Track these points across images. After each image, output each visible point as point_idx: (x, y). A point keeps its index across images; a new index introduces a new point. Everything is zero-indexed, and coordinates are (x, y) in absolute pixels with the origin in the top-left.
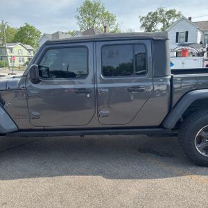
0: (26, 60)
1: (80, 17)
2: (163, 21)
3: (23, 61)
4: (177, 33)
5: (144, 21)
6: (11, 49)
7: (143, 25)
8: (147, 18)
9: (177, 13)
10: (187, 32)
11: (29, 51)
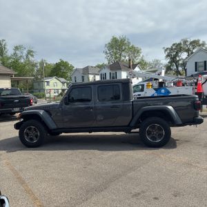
0: (60, 91)
1: (108, 52)
2: (188, 51)
3: (58, 92)
4: (196, 63)
5: (168, 51)
6: (48, 82)
7: (168, 56)
8: (171, 49)
9: (201, 42)
10: (205, 62)
11: (63, 83)
